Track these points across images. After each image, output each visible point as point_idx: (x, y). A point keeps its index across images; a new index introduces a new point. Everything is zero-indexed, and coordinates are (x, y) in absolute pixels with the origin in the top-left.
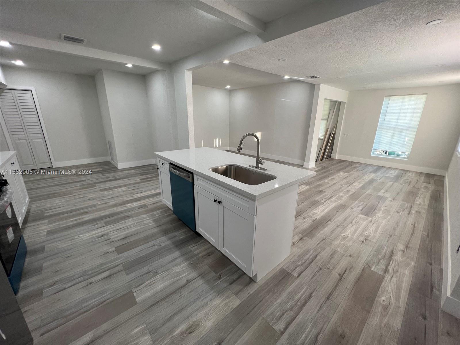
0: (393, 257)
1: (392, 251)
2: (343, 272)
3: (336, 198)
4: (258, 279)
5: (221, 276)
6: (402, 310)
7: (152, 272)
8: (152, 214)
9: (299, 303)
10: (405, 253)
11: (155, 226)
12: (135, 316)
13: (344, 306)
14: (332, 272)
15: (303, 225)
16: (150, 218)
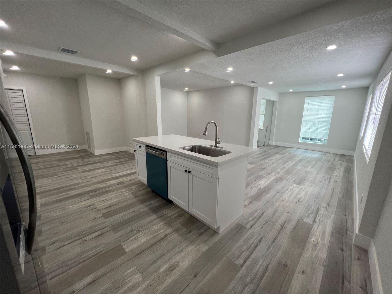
0: (319, 212)
1: (318, 208)
2: (284, 223)
3: (275, 173)
4: (221, 231)
5: (191, 230)
6: (327, 246)
7: (135, 230)
8: (129, 189)
9: (253, 246)
10: (327, 209)
11: (133, 197)
12: (126, 262)
13: (286, 246)
14: (275, 224)
15: (251, 193)
16: (127, 192)
